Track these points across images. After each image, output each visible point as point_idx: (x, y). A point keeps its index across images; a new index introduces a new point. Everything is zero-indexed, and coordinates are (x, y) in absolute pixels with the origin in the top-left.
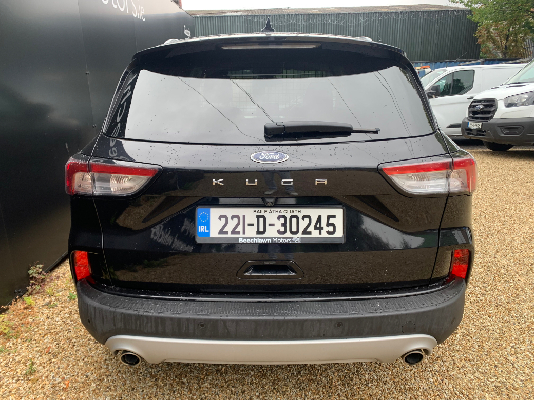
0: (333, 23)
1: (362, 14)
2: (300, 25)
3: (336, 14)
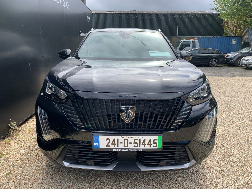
0: (156, 18)
1: (170, 14)
2: (141, 19)
3: (158, 14)
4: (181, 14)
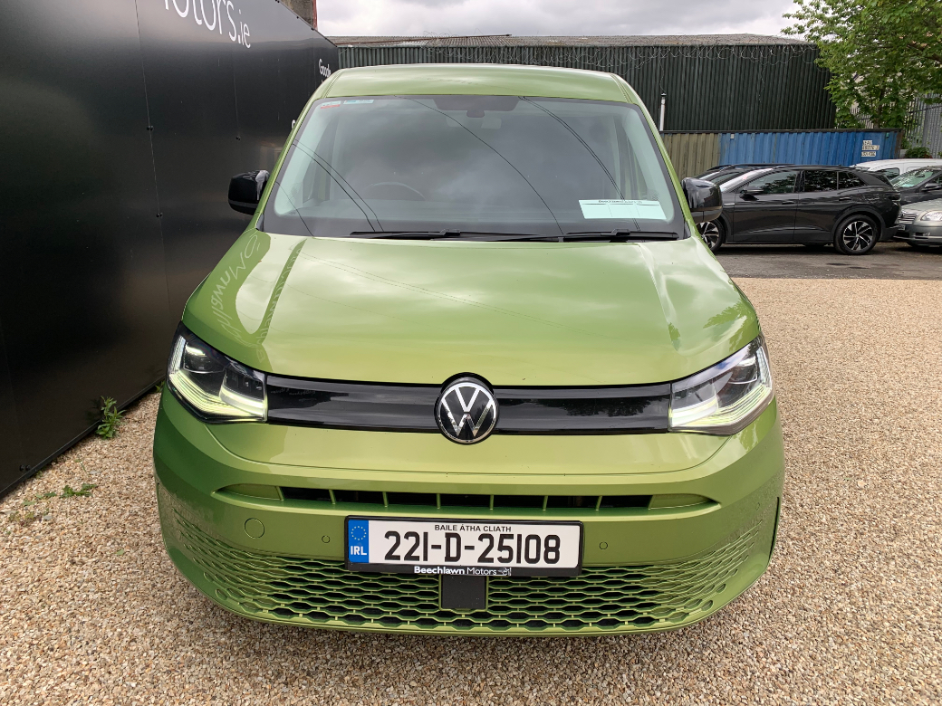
0: (583, 63)
1: (634, 49)
3: (589, 48)
4: (674, 48)
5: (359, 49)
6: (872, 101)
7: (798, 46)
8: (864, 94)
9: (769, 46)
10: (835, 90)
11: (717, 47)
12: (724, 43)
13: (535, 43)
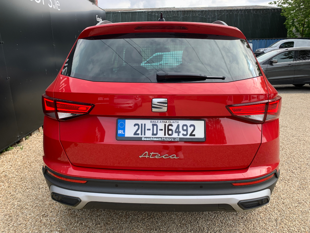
0: (199, 16)
1: (217, 11)
2: (180, 17)
3: (201, 11)
4: (231, 11)
5: (122, 12)
6: (300, 28)
7: (274, 9)
8: (298, 25)
9: (264, 9)
10: (287, 24)
11: (246, 10)
12: (248, 8)
13: (183, 10)
